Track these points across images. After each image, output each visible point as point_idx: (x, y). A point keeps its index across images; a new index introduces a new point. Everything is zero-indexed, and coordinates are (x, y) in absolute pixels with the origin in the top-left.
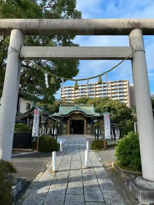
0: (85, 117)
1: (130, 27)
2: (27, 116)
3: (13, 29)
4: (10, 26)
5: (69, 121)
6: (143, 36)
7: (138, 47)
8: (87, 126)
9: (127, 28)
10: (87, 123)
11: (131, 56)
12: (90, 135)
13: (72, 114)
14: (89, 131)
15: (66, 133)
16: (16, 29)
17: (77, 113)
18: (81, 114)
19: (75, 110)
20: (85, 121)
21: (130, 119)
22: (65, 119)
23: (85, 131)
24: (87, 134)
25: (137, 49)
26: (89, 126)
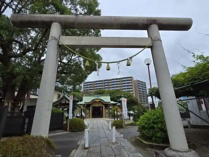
0: (104, 104)
1: (149, 22)
2: (58, 103)
3: (53, 22)
4: (51, 20)
5: (91, 107)
6: (159, 31)
7: (156, 37)
8: (105, 111)
9: (146, 23)
10: (105, 109)
11: (151, 45)
12: (107, 118)
13: (94, 102)
14: (107, 115)
15: (89, 117)
16: (56, 22)
17: (97, 101)
18: (101, 102)
19: (96, 98)
20: (104, 107)
21: (136, 105)
22: (88, 106)
23: (104, 115)
24: (105, 117)
25: (156, 39)
26: (107, 111)
